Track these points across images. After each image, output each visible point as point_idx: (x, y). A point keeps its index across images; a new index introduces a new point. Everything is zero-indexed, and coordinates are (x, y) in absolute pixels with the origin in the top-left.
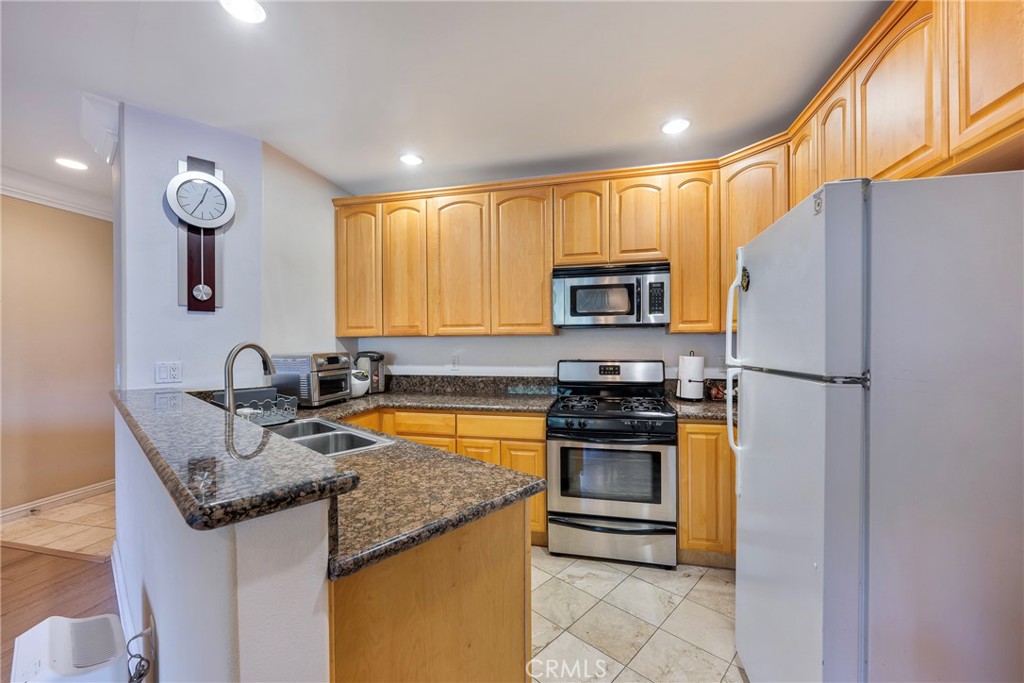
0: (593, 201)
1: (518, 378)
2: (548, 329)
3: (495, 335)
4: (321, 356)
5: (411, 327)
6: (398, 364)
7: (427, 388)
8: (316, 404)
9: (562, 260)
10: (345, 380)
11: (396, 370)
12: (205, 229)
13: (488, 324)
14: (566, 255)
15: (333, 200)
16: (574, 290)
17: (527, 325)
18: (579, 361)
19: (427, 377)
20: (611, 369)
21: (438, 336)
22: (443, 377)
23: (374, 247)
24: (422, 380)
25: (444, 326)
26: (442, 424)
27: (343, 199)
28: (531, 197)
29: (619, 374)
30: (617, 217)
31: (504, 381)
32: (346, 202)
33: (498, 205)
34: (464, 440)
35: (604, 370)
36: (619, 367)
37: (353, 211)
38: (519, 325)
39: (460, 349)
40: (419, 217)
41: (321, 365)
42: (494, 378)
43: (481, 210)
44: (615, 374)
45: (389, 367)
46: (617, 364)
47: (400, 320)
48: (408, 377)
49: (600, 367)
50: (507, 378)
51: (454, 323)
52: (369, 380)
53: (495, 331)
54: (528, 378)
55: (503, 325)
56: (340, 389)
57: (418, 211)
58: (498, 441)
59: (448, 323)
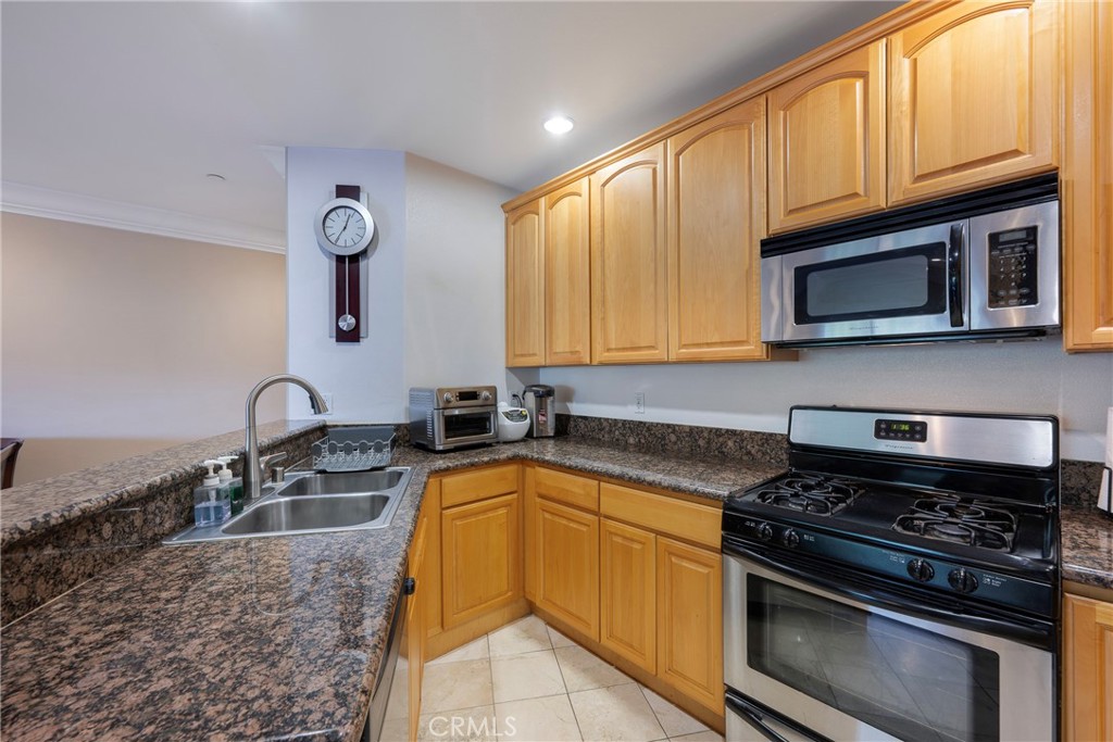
0: (847, 92)
1: (727, 431)
2: (756, 349)
3: (675, 363)
4: (449, 390)
5: (572, 352)
6: (577, 402)
7: (606, 436)
8: (441, 448)
9: (782, 223)
10: (489, 419)
11: (577, 409)
12: (349, 256)
13: (662, 346)
14: (791, 212)
15: (502, 206)
16: (802, 275)
17: (722, 344)
18: (834, 408)
19: (607, 420)
20: (906, 428)
21: (603, 364)
22: (624, 422)
23: (538, 254)
24: (601, 424)
25: (609, 350)
26: (582, 492)
27: (512, 201)
28: (727, 126)
29: (923, 439)
30: (906, 108)
31: (706, 435)
32: (513, 205)
33: (678, 155)
34: (609, 522)
35: (885, 430)
36: (924, 425)
37: (520, 212)
38: (708, 345)
39: (645, 382)
40: (580, 203)
41: (448, 401)
42: (691, 428)
43: (655, 171)
44: (912, 439)
45: (569, 405)
46: (918, 418)
47: (562, 345)
48: (585, 418)
49: (878, 422)
50: (710, 430)
51: (620, 346)
52: (528, 421)
53: (673, 357)
54: (742, 433)
55: (685, 346)
56: (485, 430)
57: (580, 196)
58: (654, 535)
59: (613, 347)
